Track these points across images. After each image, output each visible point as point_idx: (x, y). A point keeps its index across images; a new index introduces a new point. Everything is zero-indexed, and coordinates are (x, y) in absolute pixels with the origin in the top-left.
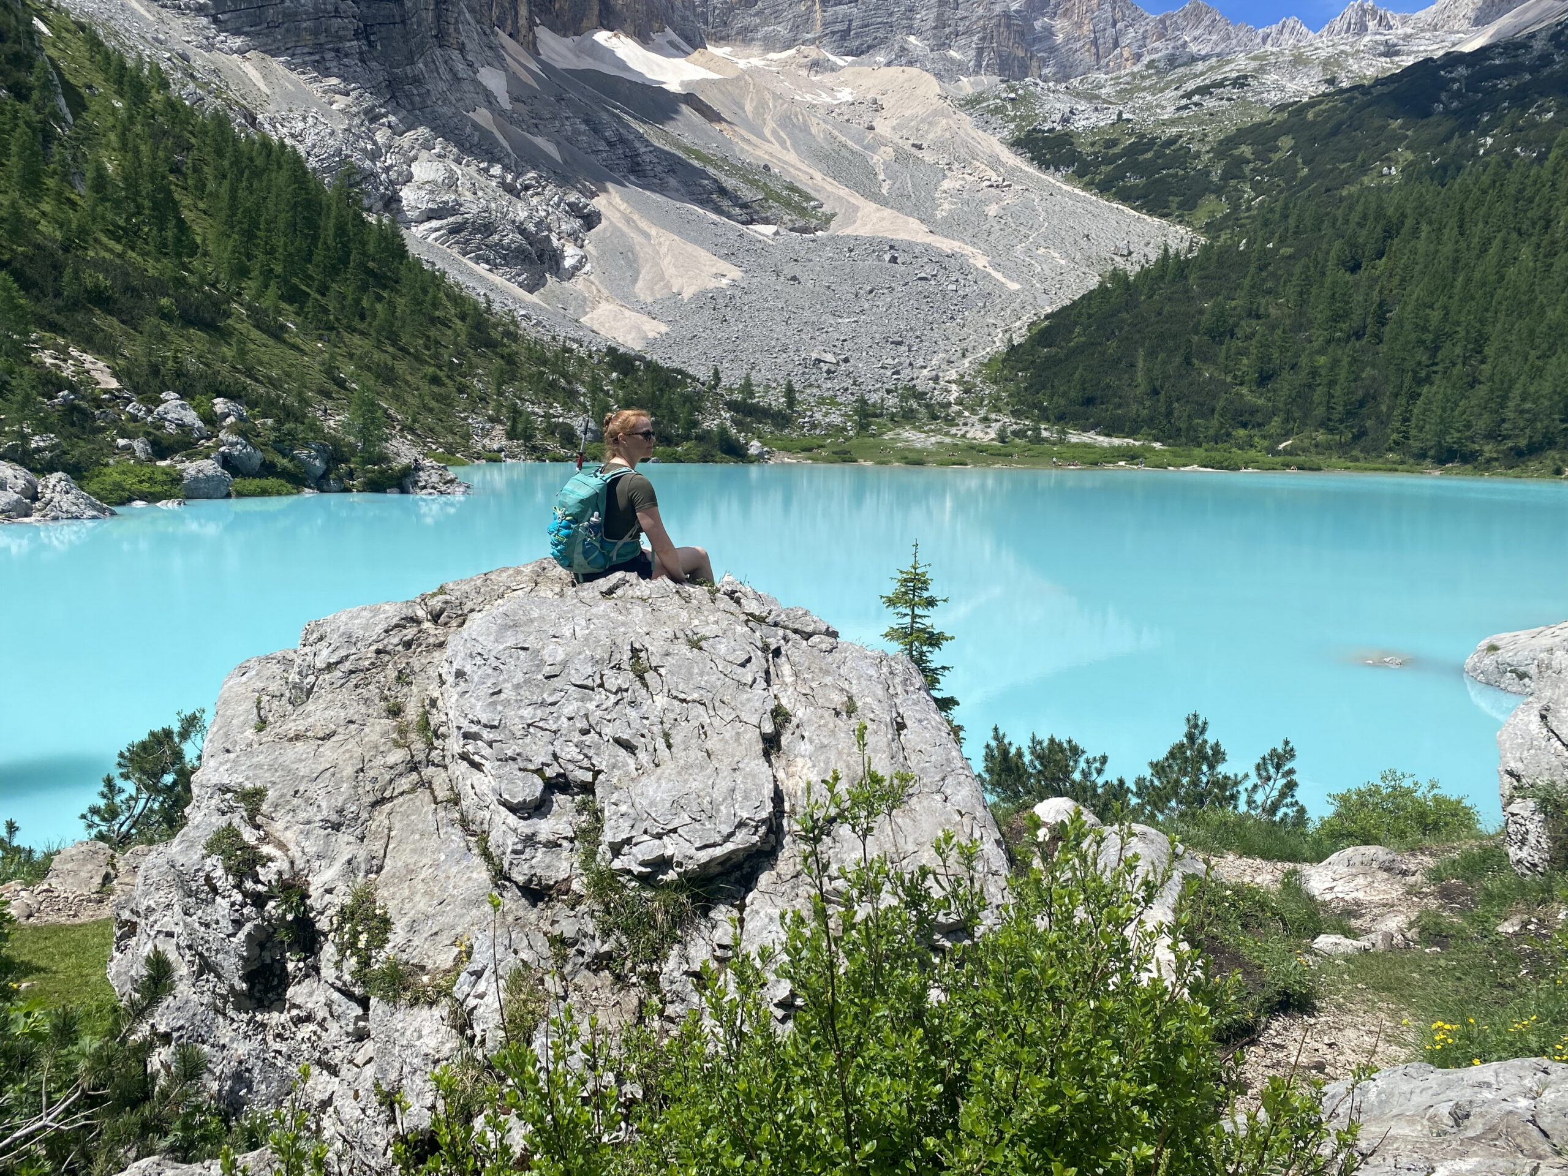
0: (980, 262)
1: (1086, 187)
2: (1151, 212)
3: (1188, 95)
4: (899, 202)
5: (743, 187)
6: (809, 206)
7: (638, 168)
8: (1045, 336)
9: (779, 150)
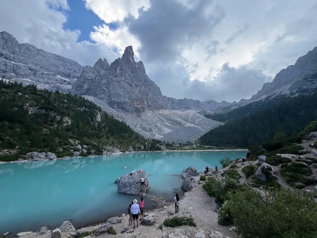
0: (200, 128)
1: (212, 120)
2: (220, 121)
3: (223, 109)
4: (191, 123)
5: (174, 122)
6: (181, 124)
7: (163, 121)
8: (205, 135)
9: (178, 119)
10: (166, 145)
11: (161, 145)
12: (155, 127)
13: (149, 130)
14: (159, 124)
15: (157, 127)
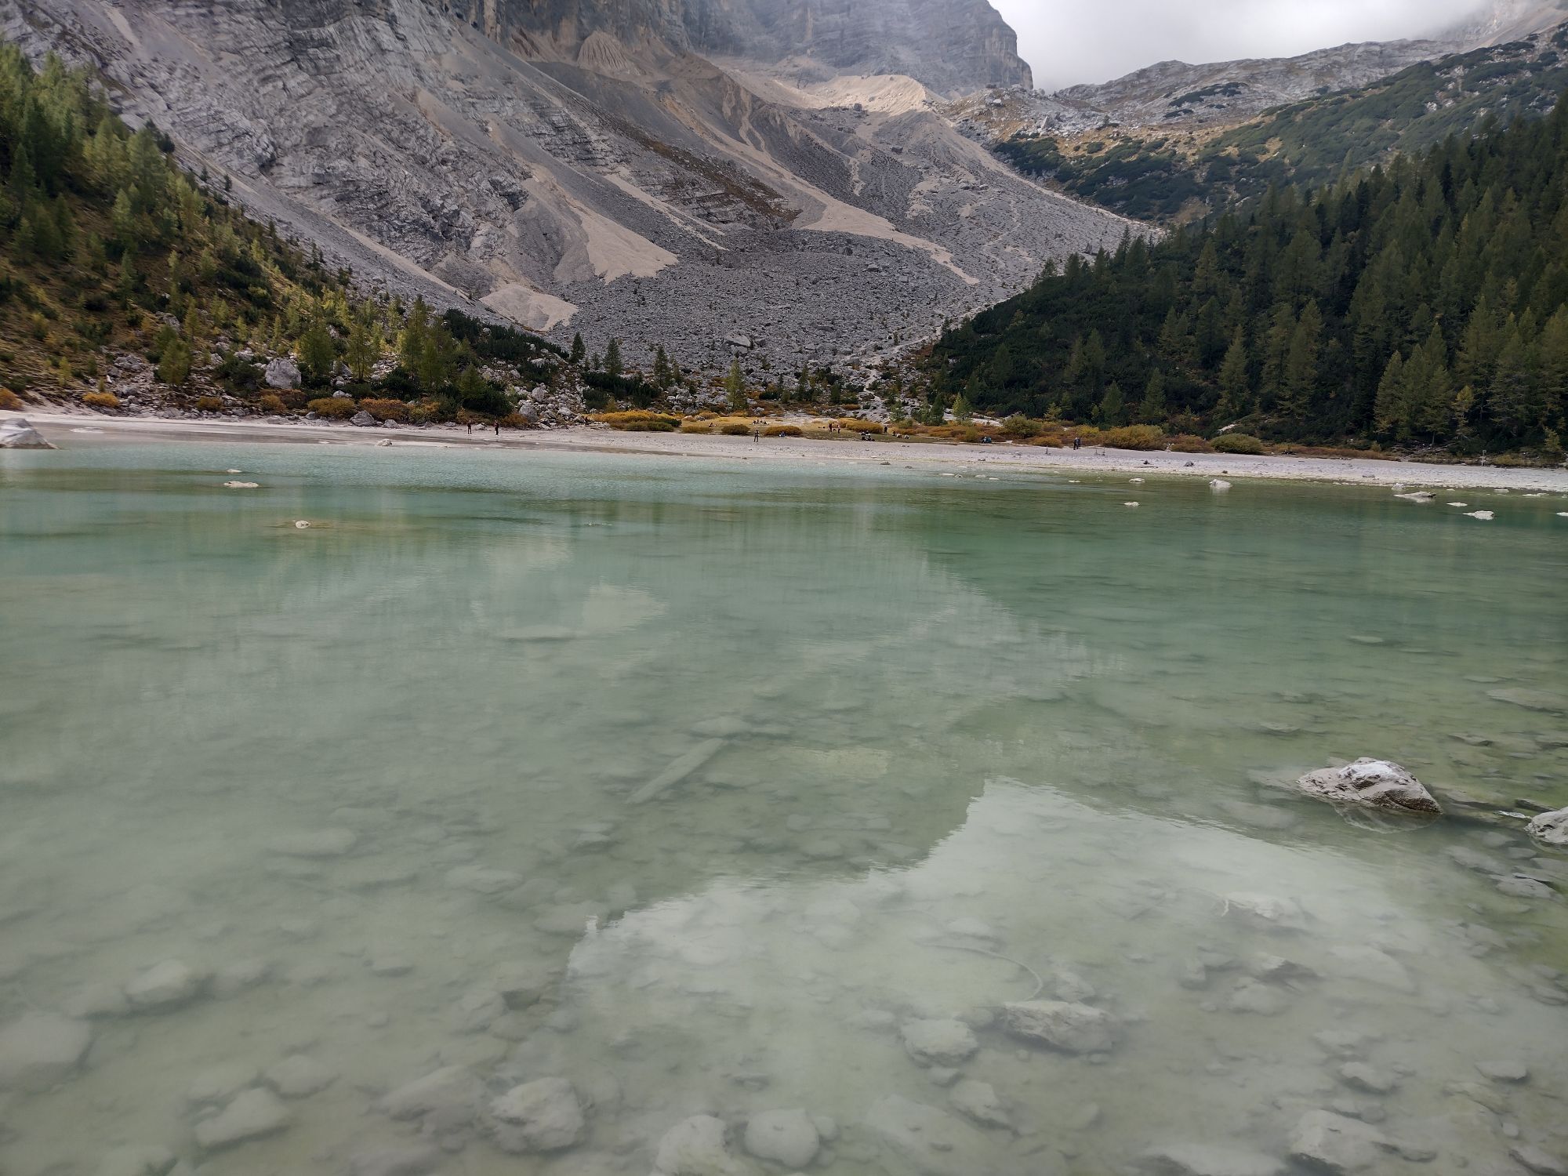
0: (943, 258)
1: (1067, 191)
2: (1131, 215)
3: (1178, 102)
4: (868, 202)
5: (703, 181)
6: (772, 203)
7: (587, 156)
8: (984, 322)
9: (750, 149)
10: (590, 379)
11: (534, 376)
12: (496, 204)
13: (427, 230)
14: (539, 174)
15: (514, 200)
